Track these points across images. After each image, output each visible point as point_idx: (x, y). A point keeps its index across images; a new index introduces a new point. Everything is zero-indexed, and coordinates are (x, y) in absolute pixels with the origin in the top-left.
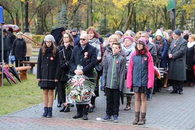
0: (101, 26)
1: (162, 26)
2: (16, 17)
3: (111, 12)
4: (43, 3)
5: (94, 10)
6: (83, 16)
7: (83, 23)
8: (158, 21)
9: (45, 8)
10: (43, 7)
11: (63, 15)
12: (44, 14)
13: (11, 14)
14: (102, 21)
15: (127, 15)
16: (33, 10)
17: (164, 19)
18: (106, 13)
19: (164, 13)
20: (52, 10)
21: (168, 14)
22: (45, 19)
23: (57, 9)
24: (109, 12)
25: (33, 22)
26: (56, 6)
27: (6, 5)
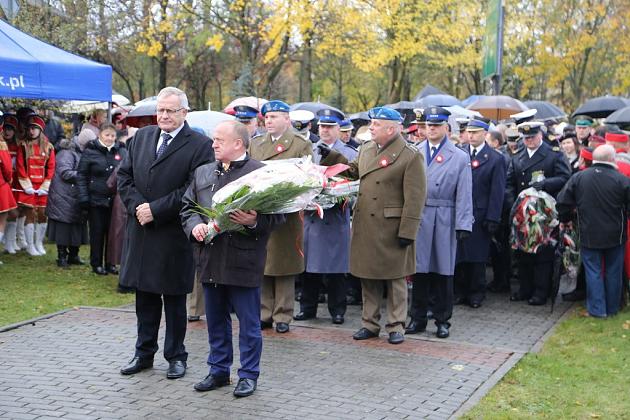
2: (138, 89)
3: (355, 81)
4: (200, 59)
5: (315, 74)
6: (289, 88)
9: (204, 69)
10: (200, 66)
11: (244, 85)
12: (202, 84)
13: (127, 82)
15: (390, 87)
16: (178, 74)
18: (343, 82)
19: (473, 83)
20: (220, 75)
21: (482, 86)
22: (203, 95)
23: (230, 71)
24: (351, 79)
26: (229, 64)
27: (118, 62)
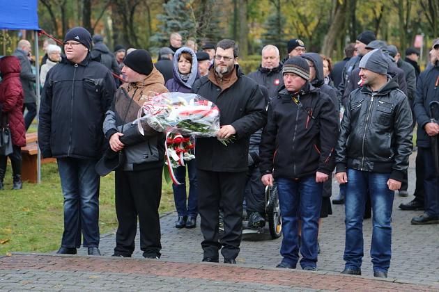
0: (268, 35)
1: (420, 30)
2: (61, 15)
6: (223, 11)
7: (223, 28)
8: (411, 18)
11: (176, 9)
12: (129, 7)
13: (49, 8)
14: (272, 22)
17: (426, 15)
18: (281, 1)
22: (131, 20)
25: (101, 26)
